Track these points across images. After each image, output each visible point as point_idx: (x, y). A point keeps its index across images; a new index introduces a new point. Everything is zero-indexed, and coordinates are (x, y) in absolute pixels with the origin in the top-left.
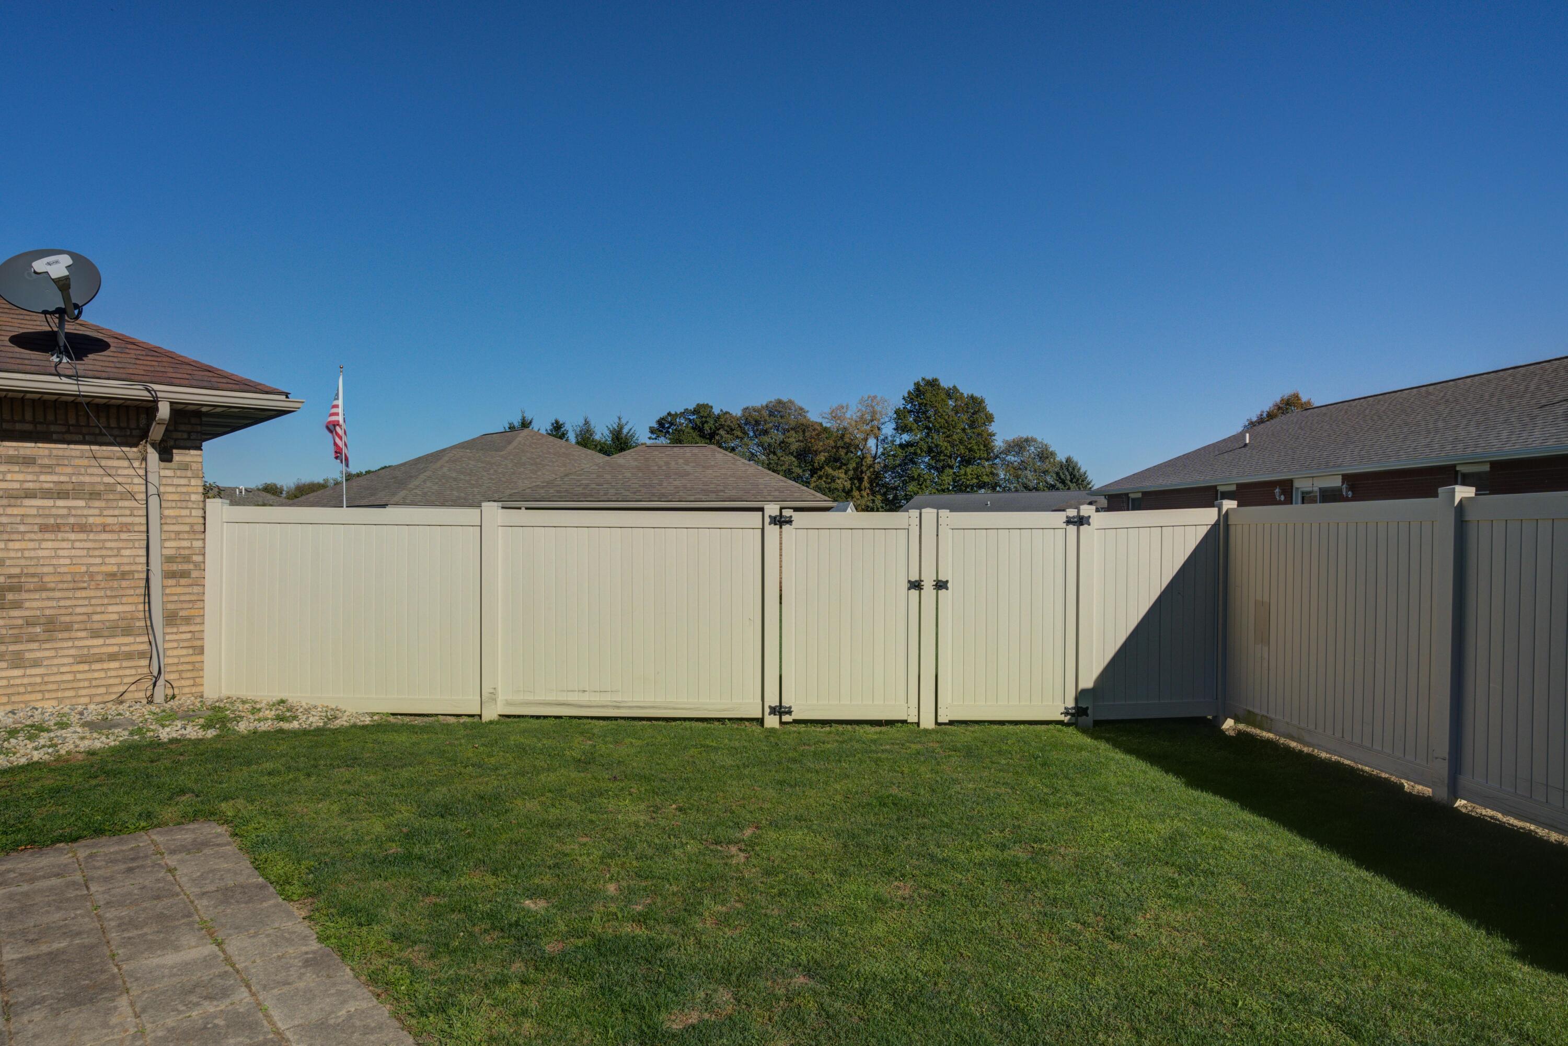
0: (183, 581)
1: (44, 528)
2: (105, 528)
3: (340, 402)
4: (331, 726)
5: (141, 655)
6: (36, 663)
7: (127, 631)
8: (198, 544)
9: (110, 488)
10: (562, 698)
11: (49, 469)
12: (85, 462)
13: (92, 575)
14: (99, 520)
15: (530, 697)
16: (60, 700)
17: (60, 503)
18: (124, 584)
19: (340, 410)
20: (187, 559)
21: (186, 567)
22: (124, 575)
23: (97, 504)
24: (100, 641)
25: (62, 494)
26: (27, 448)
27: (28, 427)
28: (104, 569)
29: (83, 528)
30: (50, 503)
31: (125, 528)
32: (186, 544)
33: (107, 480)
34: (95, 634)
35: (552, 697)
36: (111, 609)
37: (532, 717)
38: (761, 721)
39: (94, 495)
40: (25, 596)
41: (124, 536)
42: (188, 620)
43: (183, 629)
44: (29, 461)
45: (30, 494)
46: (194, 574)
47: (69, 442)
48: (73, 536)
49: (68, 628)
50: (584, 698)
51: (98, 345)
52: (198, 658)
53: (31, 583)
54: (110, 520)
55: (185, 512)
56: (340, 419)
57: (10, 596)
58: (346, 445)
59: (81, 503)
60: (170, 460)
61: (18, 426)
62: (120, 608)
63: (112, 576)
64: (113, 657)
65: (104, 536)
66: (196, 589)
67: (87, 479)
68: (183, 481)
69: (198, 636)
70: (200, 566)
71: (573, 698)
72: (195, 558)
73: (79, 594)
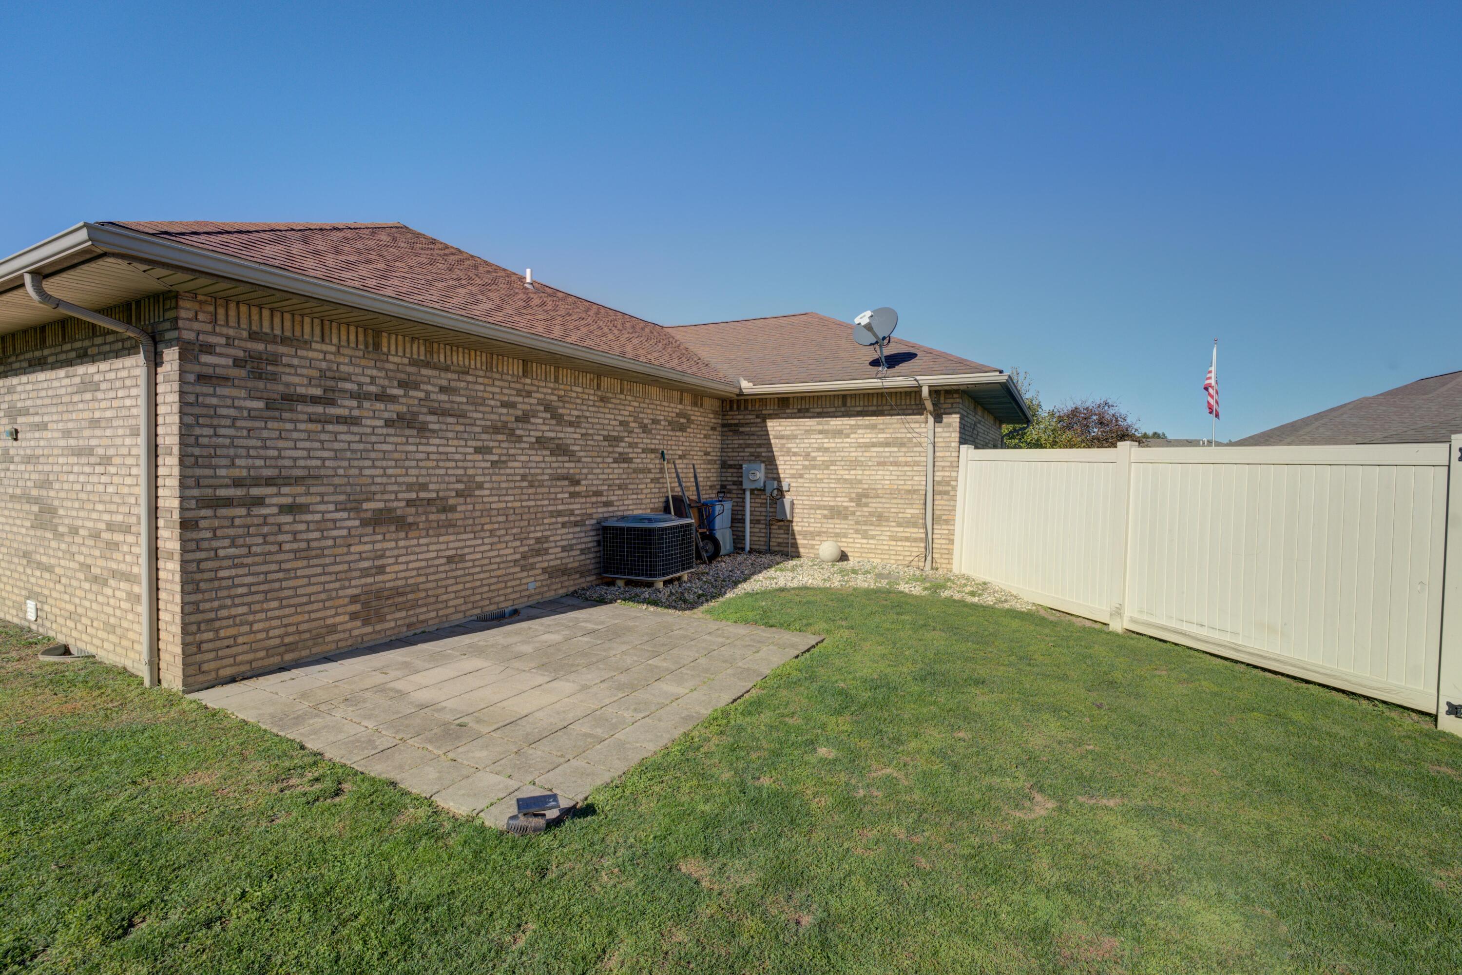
0: (945, 497)
1: (880, 464)
2: (906, 464)
3: (1213, 369)
4: (999, 606)
5: (921, 540)
6: (873, 537)
7: (915, 525)
8: (954, 474)
9: (910, 440)
10: (1185, 627)
11: (882, 431)
12: (898, 426)
13: (899, 490)
14: (903, 459)
15: (1153, 620)
16: (882, 559)
17: (887, 449)
18: (915, 497)
19: (1213, 375)
20: (948, 483)
21: (947, 488)
22: (915, 492)
23: (903, 449)
24: (901, 529)
25: (888, 445)
26: (874, 420)
27: (874, 408)
28: (906, 487)
29: (896, 464)
30: (881, 449)
31: (917, 464)
32: (947, 474)
33: (909, 435)
34: (899, 525)
35: (1173, 624)
36: (908, 511)
37: (1151, 637)
38: (1435, 718)
39: (902, 445)
40: (870, 500)
41: (915, 468)
42: (947, 522)
43: (944, 527)
44: (874, 427)
45: (874, 445)
46: (952, 493)
47: (892, 415)
48: (891, 468)
49: (887, 520)
50: (1203, 632)
51: (909, 357)
52: (950, 547)
53: (872, 493)
54: (909, 459)
55: (948, 454)
56: (1213, 382)
57: (864, 500)
58: (1217, 402)
59: (896, 449)
60: (941, 422)
61: (871, 408)
62: (912, 511)
63: (908, 492)
64: (907, 539)
65: (906, 468)
66: (952, 503)
67: (899, 435)
68: (947, 435)
69: (951, 532)
70: (955, 488)
71: (1194, 630)
72: (953, 483)
73: (893, 501)
